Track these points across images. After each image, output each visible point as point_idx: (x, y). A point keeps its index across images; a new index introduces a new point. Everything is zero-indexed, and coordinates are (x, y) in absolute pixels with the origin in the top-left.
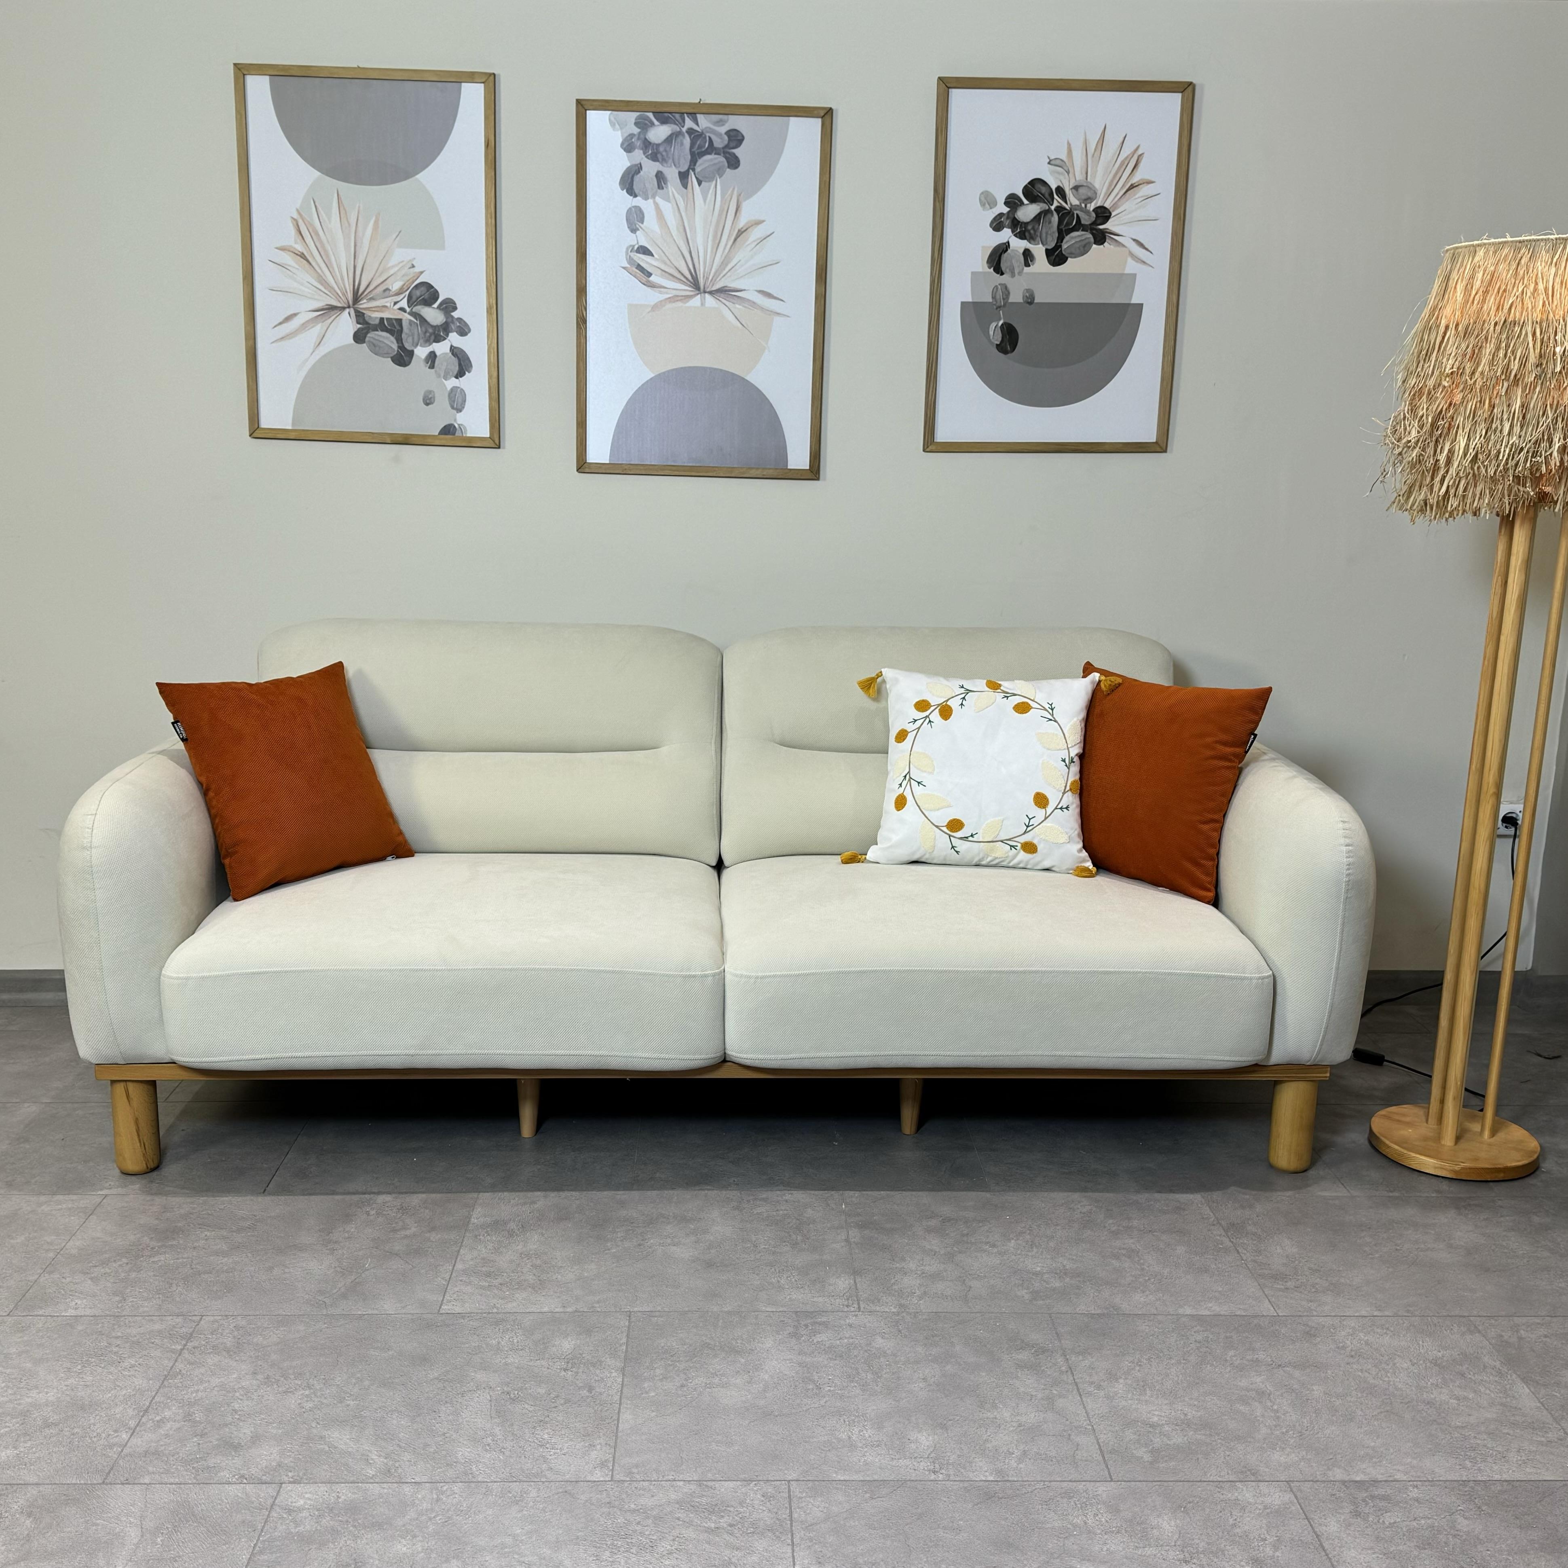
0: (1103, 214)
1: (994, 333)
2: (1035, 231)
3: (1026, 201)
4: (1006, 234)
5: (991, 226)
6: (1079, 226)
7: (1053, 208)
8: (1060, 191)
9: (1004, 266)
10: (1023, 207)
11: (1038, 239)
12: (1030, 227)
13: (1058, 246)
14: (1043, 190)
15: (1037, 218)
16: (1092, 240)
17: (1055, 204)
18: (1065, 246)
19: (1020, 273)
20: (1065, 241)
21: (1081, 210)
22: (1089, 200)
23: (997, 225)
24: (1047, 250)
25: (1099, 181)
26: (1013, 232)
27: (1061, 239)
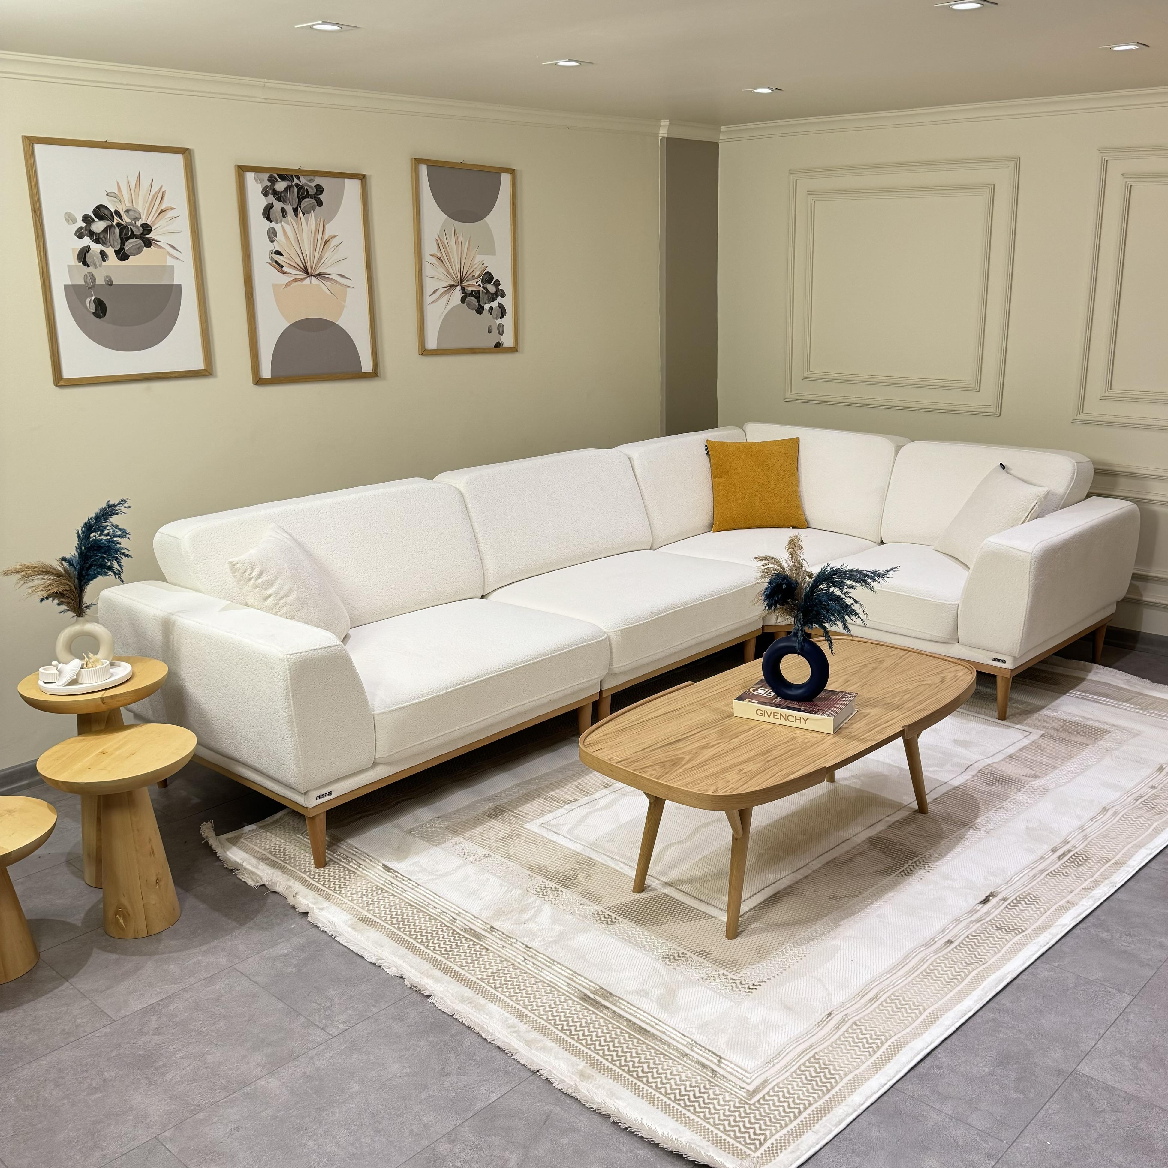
0: (147, 228)
1: (90, 304)
2: (105, 239)
3: (96, 219)
4: (86, 241)
5: (75, 234)
6: (133, 236)
7: (114, 224)
8: (117, 213)
9: (88, 261)
10: (95, 223)
11: (108, 244)
12: (101, 236)
13: (122, 249)
14: (106, 212)
15: (105, 230)
16: (143, 244)
17: (116, 222)
18: (126, 248)
19: (100, 266)
20: (126, 244)
21: (133, 225)
22: (137, 219)
23: (80, 235)
24: (115, 251)
25: (141, 207)
26: (91, 239)
27: (123, 244)
